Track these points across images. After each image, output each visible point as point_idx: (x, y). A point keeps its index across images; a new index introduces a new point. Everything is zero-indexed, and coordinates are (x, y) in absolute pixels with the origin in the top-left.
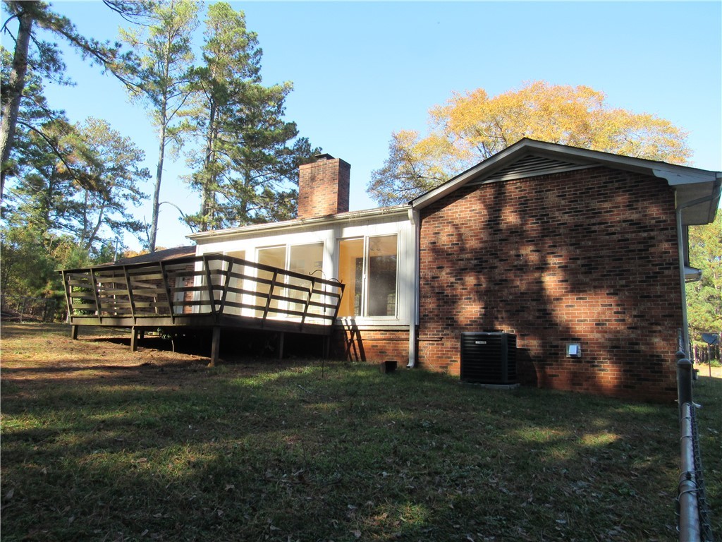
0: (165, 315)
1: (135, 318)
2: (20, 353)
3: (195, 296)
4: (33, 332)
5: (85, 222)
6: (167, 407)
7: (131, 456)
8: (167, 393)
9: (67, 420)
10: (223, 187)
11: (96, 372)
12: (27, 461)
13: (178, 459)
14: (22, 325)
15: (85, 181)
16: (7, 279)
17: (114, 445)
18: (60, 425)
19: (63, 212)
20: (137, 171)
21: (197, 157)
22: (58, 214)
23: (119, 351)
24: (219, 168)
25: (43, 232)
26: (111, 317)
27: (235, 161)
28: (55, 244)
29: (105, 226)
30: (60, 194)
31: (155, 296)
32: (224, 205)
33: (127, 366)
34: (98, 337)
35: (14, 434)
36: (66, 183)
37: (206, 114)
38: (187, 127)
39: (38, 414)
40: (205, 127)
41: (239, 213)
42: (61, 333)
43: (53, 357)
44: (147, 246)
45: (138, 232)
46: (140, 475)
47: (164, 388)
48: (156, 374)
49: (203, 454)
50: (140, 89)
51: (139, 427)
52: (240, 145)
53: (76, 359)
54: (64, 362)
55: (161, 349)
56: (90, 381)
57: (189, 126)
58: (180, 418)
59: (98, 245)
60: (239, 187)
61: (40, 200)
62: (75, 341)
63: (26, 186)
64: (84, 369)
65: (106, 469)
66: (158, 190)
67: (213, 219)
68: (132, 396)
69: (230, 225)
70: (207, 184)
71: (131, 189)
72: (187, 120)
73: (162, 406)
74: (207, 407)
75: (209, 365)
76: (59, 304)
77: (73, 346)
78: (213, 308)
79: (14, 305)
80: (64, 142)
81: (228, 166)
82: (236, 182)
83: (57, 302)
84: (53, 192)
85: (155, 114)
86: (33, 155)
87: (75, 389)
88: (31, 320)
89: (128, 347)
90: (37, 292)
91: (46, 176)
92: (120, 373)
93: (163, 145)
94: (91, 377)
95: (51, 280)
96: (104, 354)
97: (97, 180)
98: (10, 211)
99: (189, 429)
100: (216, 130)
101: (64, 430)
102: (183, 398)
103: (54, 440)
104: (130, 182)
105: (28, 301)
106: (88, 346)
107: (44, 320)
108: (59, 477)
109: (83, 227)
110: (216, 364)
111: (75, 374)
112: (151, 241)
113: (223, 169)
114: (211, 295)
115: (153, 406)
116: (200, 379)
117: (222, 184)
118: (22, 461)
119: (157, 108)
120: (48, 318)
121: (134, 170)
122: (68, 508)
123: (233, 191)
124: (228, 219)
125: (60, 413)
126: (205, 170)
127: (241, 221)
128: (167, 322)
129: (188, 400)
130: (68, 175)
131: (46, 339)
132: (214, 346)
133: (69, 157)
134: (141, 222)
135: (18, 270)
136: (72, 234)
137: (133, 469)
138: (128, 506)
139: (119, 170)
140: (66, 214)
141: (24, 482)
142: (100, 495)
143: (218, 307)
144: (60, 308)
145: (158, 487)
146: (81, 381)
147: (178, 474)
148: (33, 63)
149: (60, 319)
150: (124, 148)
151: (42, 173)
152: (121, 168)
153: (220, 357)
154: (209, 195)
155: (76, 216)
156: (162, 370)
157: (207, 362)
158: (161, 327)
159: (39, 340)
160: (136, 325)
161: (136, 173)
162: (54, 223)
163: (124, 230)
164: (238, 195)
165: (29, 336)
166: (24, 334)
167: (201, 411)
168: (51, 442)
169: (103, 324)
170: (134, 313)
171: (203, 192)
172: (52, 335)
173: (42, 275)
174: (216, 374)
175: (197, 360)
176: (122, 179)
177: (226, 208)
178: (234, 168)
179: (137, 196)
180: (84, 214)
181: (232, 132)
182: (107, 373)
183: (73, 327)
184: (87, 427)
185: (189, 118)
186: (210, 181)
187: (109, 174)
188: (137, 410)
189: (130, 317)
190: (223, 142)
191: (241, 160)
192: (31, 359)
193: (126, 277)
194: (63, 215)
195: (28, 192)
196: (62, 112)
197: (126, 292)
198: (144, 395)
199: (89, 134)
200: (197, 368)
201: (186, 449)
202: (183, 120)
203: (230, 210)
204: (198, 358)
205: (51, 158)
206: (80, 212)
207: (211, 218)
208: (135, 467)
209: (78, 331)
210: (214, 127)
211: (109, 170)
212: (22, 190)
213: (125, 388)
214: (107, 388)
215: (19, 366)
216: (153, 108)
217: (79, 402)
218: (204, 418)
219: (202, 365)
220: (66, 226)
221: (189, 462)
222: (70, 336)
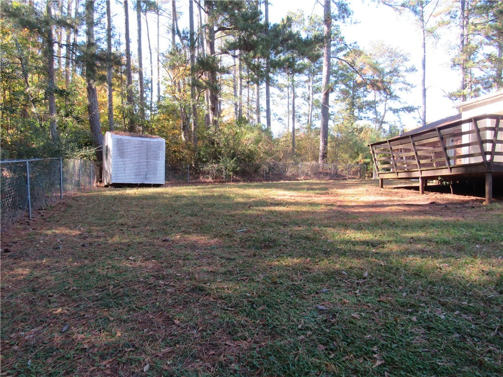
0: (443, 167)
1: (421, 171)
2: (353, 197)
3: (464, 151)
4: (356, 185)
5: (376, 113)
6: (456, 232)
7: (436, 261)
8: (454, 222)
9: (389, 235)
10: (478, 63)
11: (400, 208)
12: (371, 257)
13: (472, 267)
14: (349, 181)
15: (374, 84)
16: (337, 155)
17: (422, 253)
18: (385, 239)
19: (362, 109)
20: (407, 69)
21: (453, 44)
22: (359, 111)
23: (412, 194)
24: (473, 48)
25: (352, 124)
26: (404, 172)
27: (488, 37)
28: (361, 130)
29: (390, 113)
30: (359, 97)
31: (432, 155)
32: (480, 77)
33: (419, 204)
34: (396, 186)
35: (361, 242)
36: (362, 89)
37: (457, 7)
38: (443, 23)
39: (372, 231)
40: (457, 18)
41: (495, 81)
42: (373, 184)
43: (372, 199)
44: (419, 122)
45: (412, 113)
46: (445, 275)
47: (451, 219)
48: (442, 209)
49: (493, 266)
50: (403, 8)
51: (437, 243)
52: (490, 23)
53: (385, 200)
54: (379, 202)
55: (442, 192)
56: (397, 213)
57: (444, 22)
58: (468, 240)
59: (386, 127)
60: (493, 59)
61: (348, 104)
62: (382, 189)
63: (339, 97)
64: (392, 206)
65: (420, 267)
66: (424, 78)
67: (471, 90)
68: (428, 223)
69: (487, 93)
70: (463, 64)
71: (404, 83)
72: (441, 18)
73: (452, 231)
74: (490, 233)
75: (484, 203)
76: (367, 168)
77: (382, 192)
78: (484, 158)
79: (342, 170)
80: (359, 63)
81: (481, 44)
82: (490, 55)
83: (366, 167)
84: (355, 97)
85: (416, 22)
86: (341, 76)
87: (390, 218)
88: (353, 178)
89: (417, 192)
90: (354, 161)
91: (350, 88)
92: (417, 209)
93: (424, 44)
94: (397, 211)
95: (361, 153)
96: (402, 196)
97: (382, 82)
98: (333, 114)
99: (477, 248)
100: (467, 17)
101: (389, 241)
102: (468, 226)
103: (384, 247)
104: (402, 78)
105: (350, 167)
106: (391, 192)
107: (360, 178)
108: (392, 268)
109: (375, 116)
110: (491, 202)
111: (387, 209)
112: (422, 117)
113: (477, 47)
114: (482, 148)
115: (445, 230)
116: (478, 213)
117: (477, 60)
118: (368, 257)
119: (417, 17)
120: (362, 176)
121: (405, 69)
122: (401, 288)
123: (488, 64)
124: (485, 88)
125: (384, 231)
126: (461, 53)
127: (498, 88)
128: (446, 172)
129: (472, 227)
130: (363, 84)
131: (365, 189)
132: (488, 188)
133: (362, 72)
134: (413, 106)
135: (343, 149)
136: (370, 122)
137: (439, 270)
138: (441, 293)
139: (395, 72)
140: (364, 110)
141: (372, 269)
142: (419, 283)
143: (488, 157)
144: (368, 170)
145: (460, 284)
146: (392, 213)
147: (474, 277)
148: (334, 17)
149: (369, 177)
150: (396, 55)
151: (347, 87)
152: (395, 70)
153: (493, 197)
154: (466, 72)
155: (370, 110)
156: (446, 206)
157: (482, 201)
158: (441, 176)
159: (361, 189)
160: (423, 176)
161: (407, 71)
162: (357, 117)
163: (401, 113)
164: (493, 65)
165: (355, 187)
166: (353, 186)
167: (485, 236)
168: (383, 247)
169: (399, 177)
170: (420, 168)
171: (461, 70)
172: (368, 186)
173: (356, 151)
174: (492, 209)
175: (473, 200)
176: (396, 78)
177: (483, 80)
178: (487, 44)
179: (408, 86)
180: (375, 108)
181: (483, 13)
182: (407, 208)
183: (380, 180)
184: (403, 241)
185: (443, 16)
186: (466, 61)
187: (388, 76)
188: (433, 232)
189: (417, 171)
190: (475, 25)
191: (493, 35)
192: (359, 200)
193: (412, 143)
194: (362, 111)
195: (341, 101)
196: (355, 43)
197: (413, 153)
198: (436, 222)
199: (372, 53)
200: (474, 205)
201: (478, 261)
202: (438, 19)
203: (486, 80)
204: (474, 198)
205: (352, 76)
206: (372, 107)
207: (469, 90)
208: (441, 269)
209: (383, 182)
210: (465, 15)
211: (387, 74)
212: (338, 100)
213: (422, 217)
214: (409, 218)
215: (353, 204)
216: (414, 18)
217: (394, 225)
218: (488, 241)
219: (478, 203)
220: (365, 117)
221: (483, 271)
222: (379, 186)
